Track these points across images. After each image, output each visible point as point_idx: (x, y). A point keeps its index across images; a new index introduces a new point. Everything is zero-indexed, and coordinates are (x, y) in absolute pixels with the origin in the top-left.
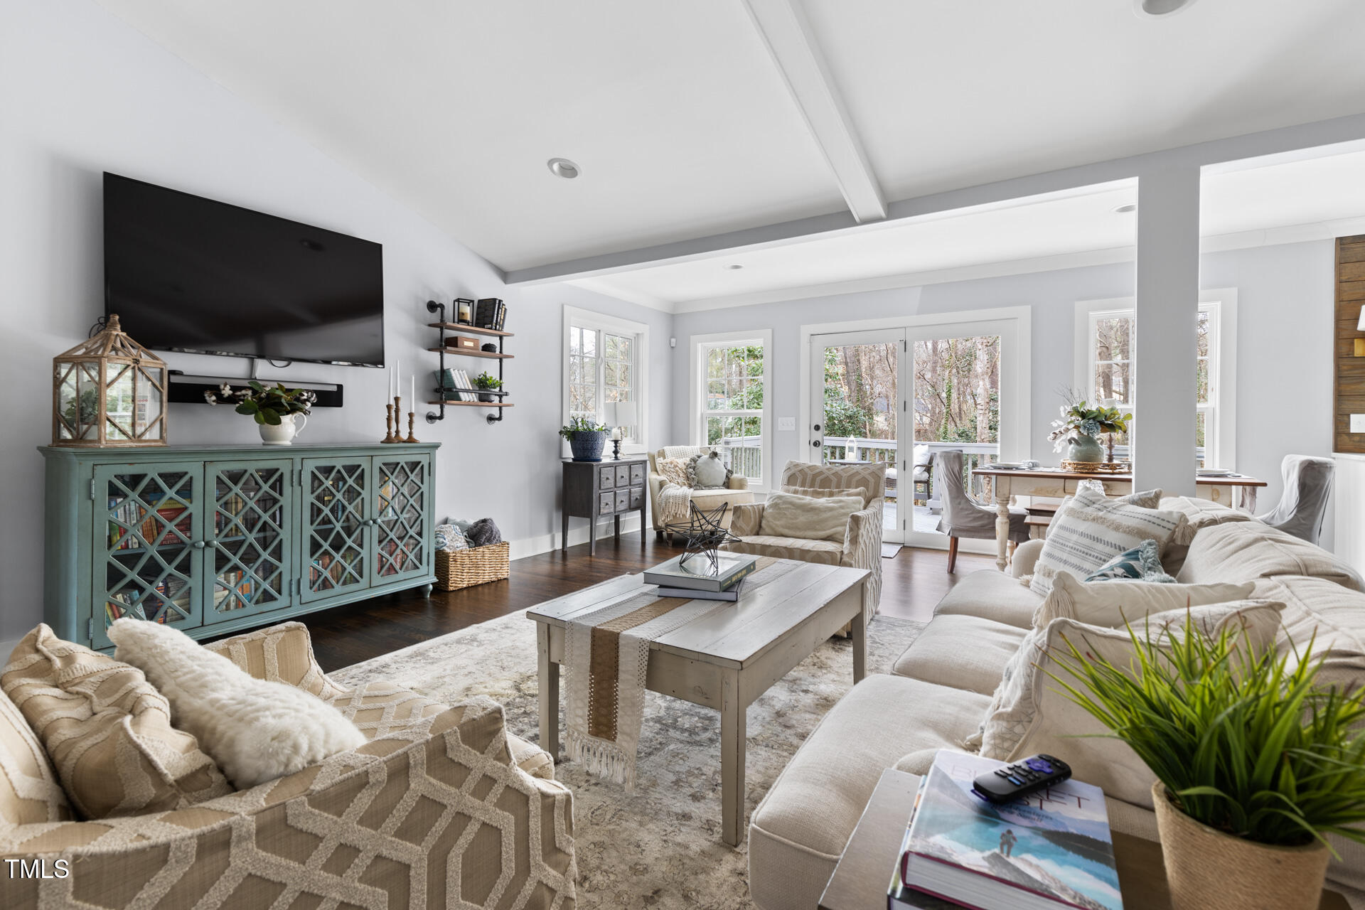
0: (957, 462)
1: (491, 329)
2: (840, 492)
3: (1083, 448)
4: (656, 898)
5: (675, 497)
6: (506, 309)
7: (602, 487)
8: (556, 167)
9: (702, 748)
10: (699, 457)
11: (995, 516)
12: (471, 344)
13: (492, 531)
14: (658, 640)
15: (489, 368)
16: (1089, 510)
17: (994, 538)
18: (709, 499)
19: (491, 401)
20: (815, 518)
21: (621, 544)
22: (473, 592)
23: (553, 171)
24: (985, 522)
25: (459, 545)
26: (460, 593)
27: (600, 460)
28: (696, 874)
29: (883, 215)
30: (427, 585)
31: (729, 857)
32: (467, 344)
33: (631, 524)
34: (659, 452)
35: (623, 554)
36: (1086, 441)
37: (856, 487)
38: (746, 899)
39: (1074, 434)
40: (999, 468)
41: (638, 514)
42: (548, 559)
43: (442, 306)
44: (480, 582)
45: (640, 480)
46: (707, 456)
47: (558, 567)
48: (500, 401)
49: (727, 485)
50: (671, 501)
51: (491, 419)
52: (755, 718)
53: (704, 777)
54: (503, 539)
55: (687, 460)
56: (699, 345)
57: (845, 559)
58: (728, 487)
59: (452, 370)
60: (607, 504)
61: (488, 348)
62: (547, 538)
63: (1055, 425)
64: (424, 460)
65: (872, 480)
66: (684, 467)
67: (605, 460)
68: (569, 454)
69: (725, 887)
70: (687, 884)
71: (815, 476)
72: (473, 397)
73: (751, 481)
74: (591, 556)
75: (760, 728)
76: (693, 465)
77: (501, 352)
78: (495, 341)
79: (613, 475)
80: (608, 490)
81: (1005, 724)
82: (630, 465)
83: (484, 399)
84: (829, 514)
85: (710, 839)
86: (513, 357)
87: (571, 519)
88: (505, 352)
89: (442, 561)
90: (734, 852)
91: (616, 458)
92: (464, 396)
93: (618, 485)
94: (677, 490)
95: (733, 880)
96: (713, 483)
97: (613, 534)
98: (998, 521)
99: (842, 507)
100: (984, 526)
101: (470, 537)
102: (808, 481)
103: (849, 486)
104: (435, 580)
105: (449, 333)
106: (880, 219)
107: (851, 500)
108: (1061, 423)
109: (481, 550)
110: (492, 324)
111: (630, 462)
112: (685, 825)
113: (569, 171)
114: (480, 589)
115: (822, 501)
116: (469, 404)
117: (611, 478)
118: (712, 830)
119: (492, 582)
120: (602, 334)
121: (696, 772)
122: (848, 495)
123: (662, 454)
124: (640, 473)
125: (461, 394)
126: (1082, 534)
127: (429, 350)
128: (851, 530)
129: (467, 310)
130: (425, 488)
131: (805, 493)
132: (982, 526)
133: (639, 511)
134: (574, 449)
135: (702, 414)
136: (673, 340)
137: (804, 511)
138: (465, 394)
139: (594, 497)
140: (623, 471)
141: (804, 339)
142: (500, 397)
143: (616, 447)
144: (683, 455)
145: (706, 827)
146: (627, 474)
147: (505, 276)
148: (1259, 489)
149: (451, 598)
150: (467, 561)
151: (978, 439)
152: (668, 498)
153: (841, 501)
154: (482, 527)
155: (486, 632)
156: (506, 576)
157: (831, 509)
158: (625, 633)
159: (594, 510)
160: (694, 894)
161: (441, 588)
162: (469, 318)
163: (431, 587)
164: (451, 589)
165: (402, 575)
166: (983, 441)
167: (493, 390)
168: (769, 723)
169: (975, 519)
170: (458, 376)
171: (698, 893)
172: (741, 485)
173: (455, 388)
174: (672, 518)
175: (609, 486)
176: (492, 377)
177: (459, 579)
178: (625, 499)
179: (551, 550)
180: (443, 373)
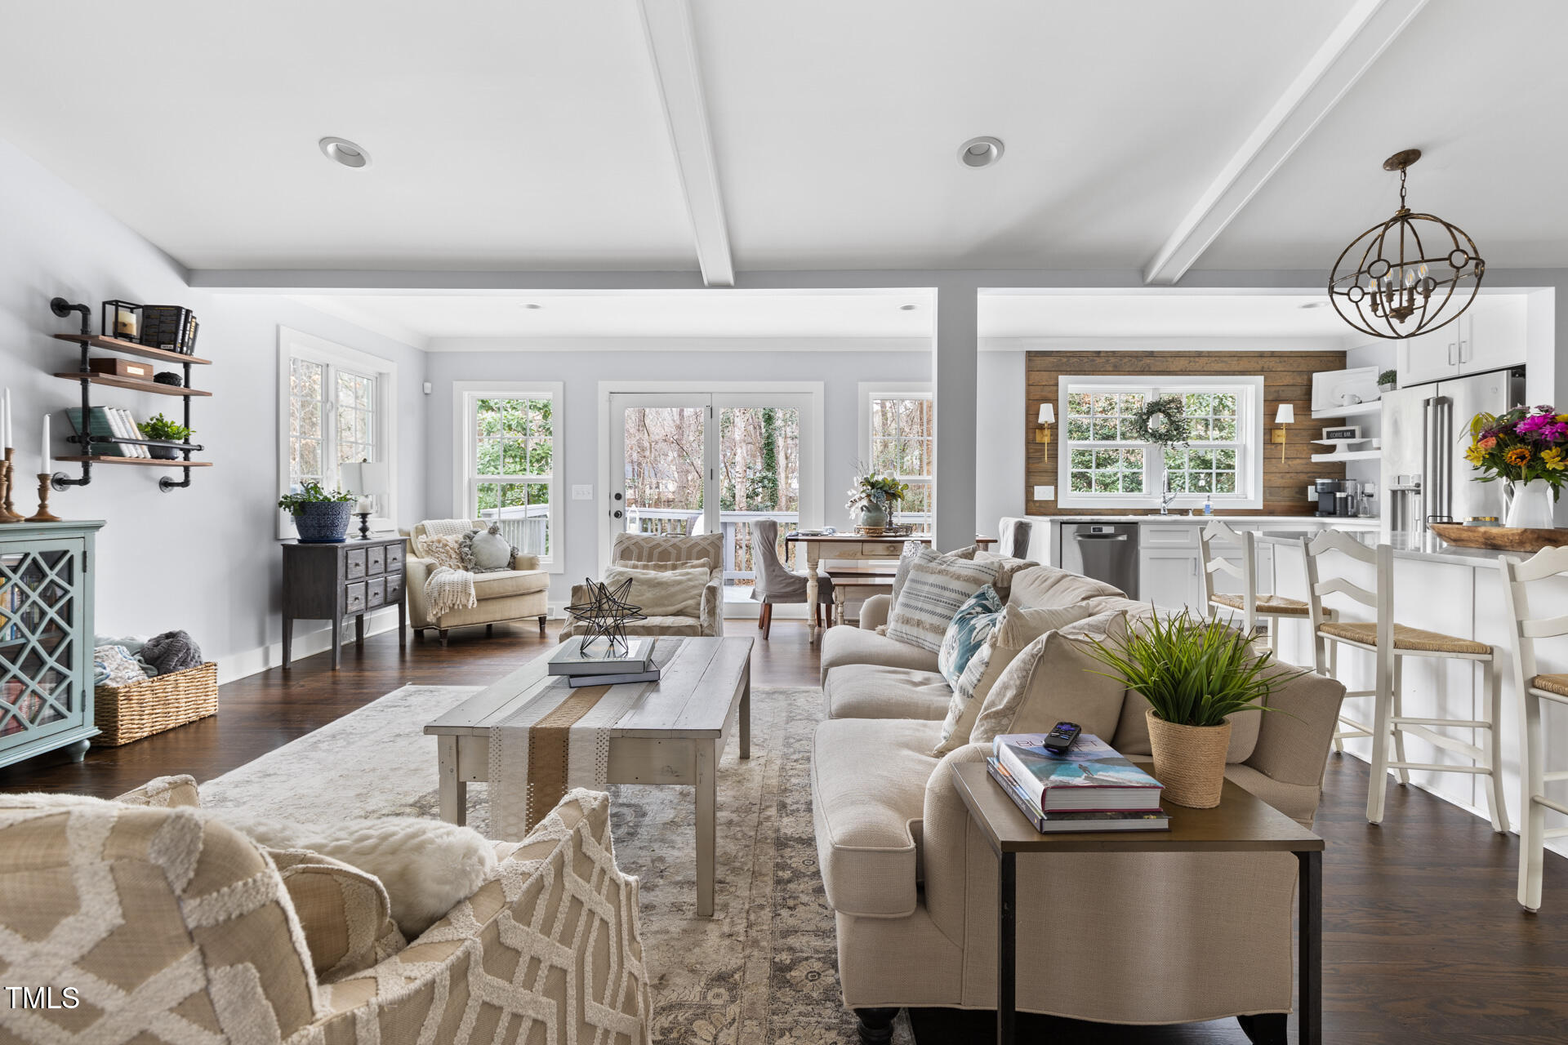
0: (769, 530)
1: (174, 350)
2: (683, 564)
3: (873, 514)
4: (664, 982)
5: (452, 584)
6: (197, 325)
7: (350, 577)
8: (331, 148)
9: (625, 844)
10: (475, 533)
11: (805, 580)
12: (140, 372)
13: (189, 649)
14: (620, 725)
15: (169, 408)
16: (933, 565)
17: (806, 601)
18: (495, 584)
19: (173, 459)
20: (663, 593)
21: (365, 650)
22: (159, 743)
23: (325, 152)
24: (797, 586)
25: (131, 674)
26: (138, 748)
27: (342, 541)
28: (690, 950)
29: (732, 282)
30: (81, 742)
31: (711, 926)
32: (131, 370)
33: (385, 623)
34: (417, 528)
35: (367, 663)
36: (872, 508)
37: (698, 559)
38: (747, 952)
39: (865, 502)
40: (807, 535)
41: (395, 608)
42: (259, 682)
43: (85, 310)
44: (170, 726)
45: (398, 565)
46: (486, 531)
47: (276, 692)
48: (186, 458)
49: (514, 564)
50: (447, 588)
51: (166, 484)
52: (662, 803)
53: (644, 868)
54: (204, 659)
55: (460, 538)
56: (466, 394)
57: (707, 631)
58: (514, 568)
59: (106, 409)
60: (356, 599)
61: (165, 378)
62: (258, 653)
63: (850, 493)
64: (75, 549)
65: (712, 551)
66: (456, 546)
67: (349, 541)
68: (291, 533)
69: (723, 951)
70: (686, 961)
71: (652, 549)
72: (143, 452)
73: (545, 560)
74: (334, 669)
75: (673, 811)
76: (468, 542)
77: (187, 385)
78: (177, 369)
79: (364, 560)
80: (357, 580)
81: (993, 720)
82: (385, 546)
83: (160, 454)
84: (678, 588)
85: (684, 917)
86: (210, 394)
87: (296, 623)
88: (193, 385)
89: (106, 703)
90: (713, 921)
91: (364, 537)
92: (129, 450)
93: (371, 572)
94: (450, 575)
95: (727, 942)
96: (495, 564)
97: (354, 639)
98: (809, 584)
99: (689, 580)
100: (794, 590)
101: (147, 662)
102: (645, 554)
103: (689, 558)
104: (96, 731)
105: (95, 352)
106: (727, 286)
107: (696, 571)
108: (854, 492)
109: (172, 678)
110: (174, 342)
111: (385, 542)
112: (652, 914)
113: (352, 156)
114: (171, 735)
115: (668, 575)
116: (137, 462)
117: (362, 562)
118: (682, 910)
119: (190, 723)
120: (332, 371)
121: (633, 866)
122: (693, 567)
123: (422, 531)
124: (399, 556)
125: (124, 447)
126: (932, 585)
127: (56, 375)
128: (708, 601)
129: (132, 320)
130: (75, 591)
131: (645, 567)
132: (794, 591)
133: (397, 605)
134: (301, 528)
135: (470, 480)
136: (428, 385)
137: (649, 587)
138: (131, 446)
139: (339, 590)
140: (376, 554)
141: (603, 397)
142: (187, 452)
143: (364, 522)
144: (451, 530)
145: (674, 909)
146: (383, 556)
147: (189, 274)
148: (990, 545)
149: (123, 756)
150: (148, 696)
151: (736, 507)
152: (441, 586)
153: (688, 574)
154: (169, 645)
155: (237, 786)
156: (212, 712)
157: (679, 583)
158: (575, 726)
159: (339, 608)
160: (698, 966)
161: (104, 746)
162: (134, 331)
163: (87, 744)
164: (122, 742)
165: (34, 731)
166: (741, 509)
167: (177, 441)
168: (678, 804)
169: (788, 585)
170: (117, 417)
171: (701, 963)
172: (532, 564)
173: (113, 436)
174: (447, 611)
175: (360, 575)
176: (173, 423)
177: (132, 725)
178: (380, 590)
179: (264, 669)
180: (88, 412)
